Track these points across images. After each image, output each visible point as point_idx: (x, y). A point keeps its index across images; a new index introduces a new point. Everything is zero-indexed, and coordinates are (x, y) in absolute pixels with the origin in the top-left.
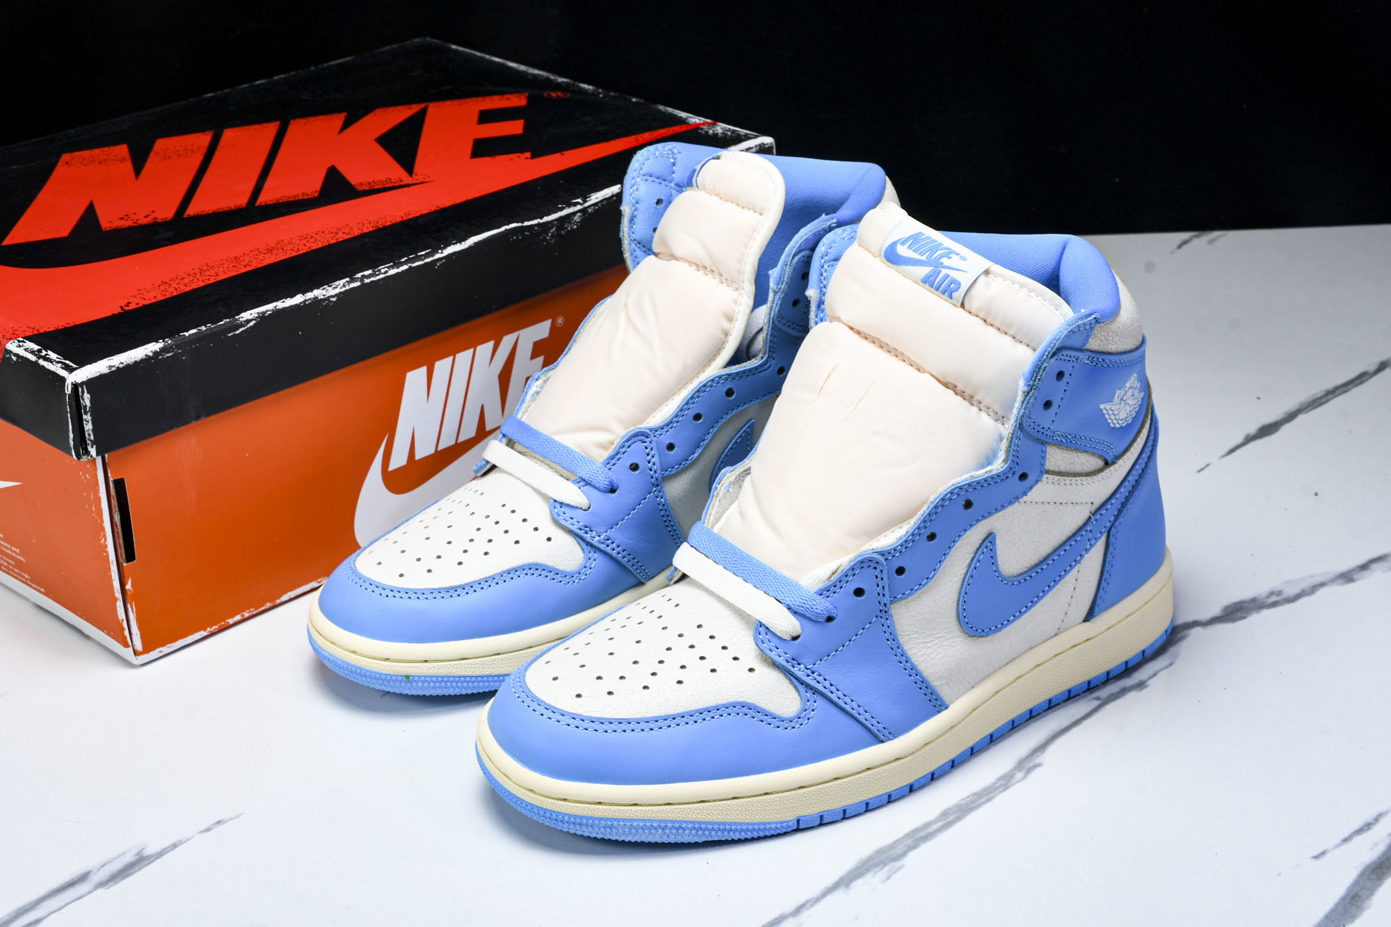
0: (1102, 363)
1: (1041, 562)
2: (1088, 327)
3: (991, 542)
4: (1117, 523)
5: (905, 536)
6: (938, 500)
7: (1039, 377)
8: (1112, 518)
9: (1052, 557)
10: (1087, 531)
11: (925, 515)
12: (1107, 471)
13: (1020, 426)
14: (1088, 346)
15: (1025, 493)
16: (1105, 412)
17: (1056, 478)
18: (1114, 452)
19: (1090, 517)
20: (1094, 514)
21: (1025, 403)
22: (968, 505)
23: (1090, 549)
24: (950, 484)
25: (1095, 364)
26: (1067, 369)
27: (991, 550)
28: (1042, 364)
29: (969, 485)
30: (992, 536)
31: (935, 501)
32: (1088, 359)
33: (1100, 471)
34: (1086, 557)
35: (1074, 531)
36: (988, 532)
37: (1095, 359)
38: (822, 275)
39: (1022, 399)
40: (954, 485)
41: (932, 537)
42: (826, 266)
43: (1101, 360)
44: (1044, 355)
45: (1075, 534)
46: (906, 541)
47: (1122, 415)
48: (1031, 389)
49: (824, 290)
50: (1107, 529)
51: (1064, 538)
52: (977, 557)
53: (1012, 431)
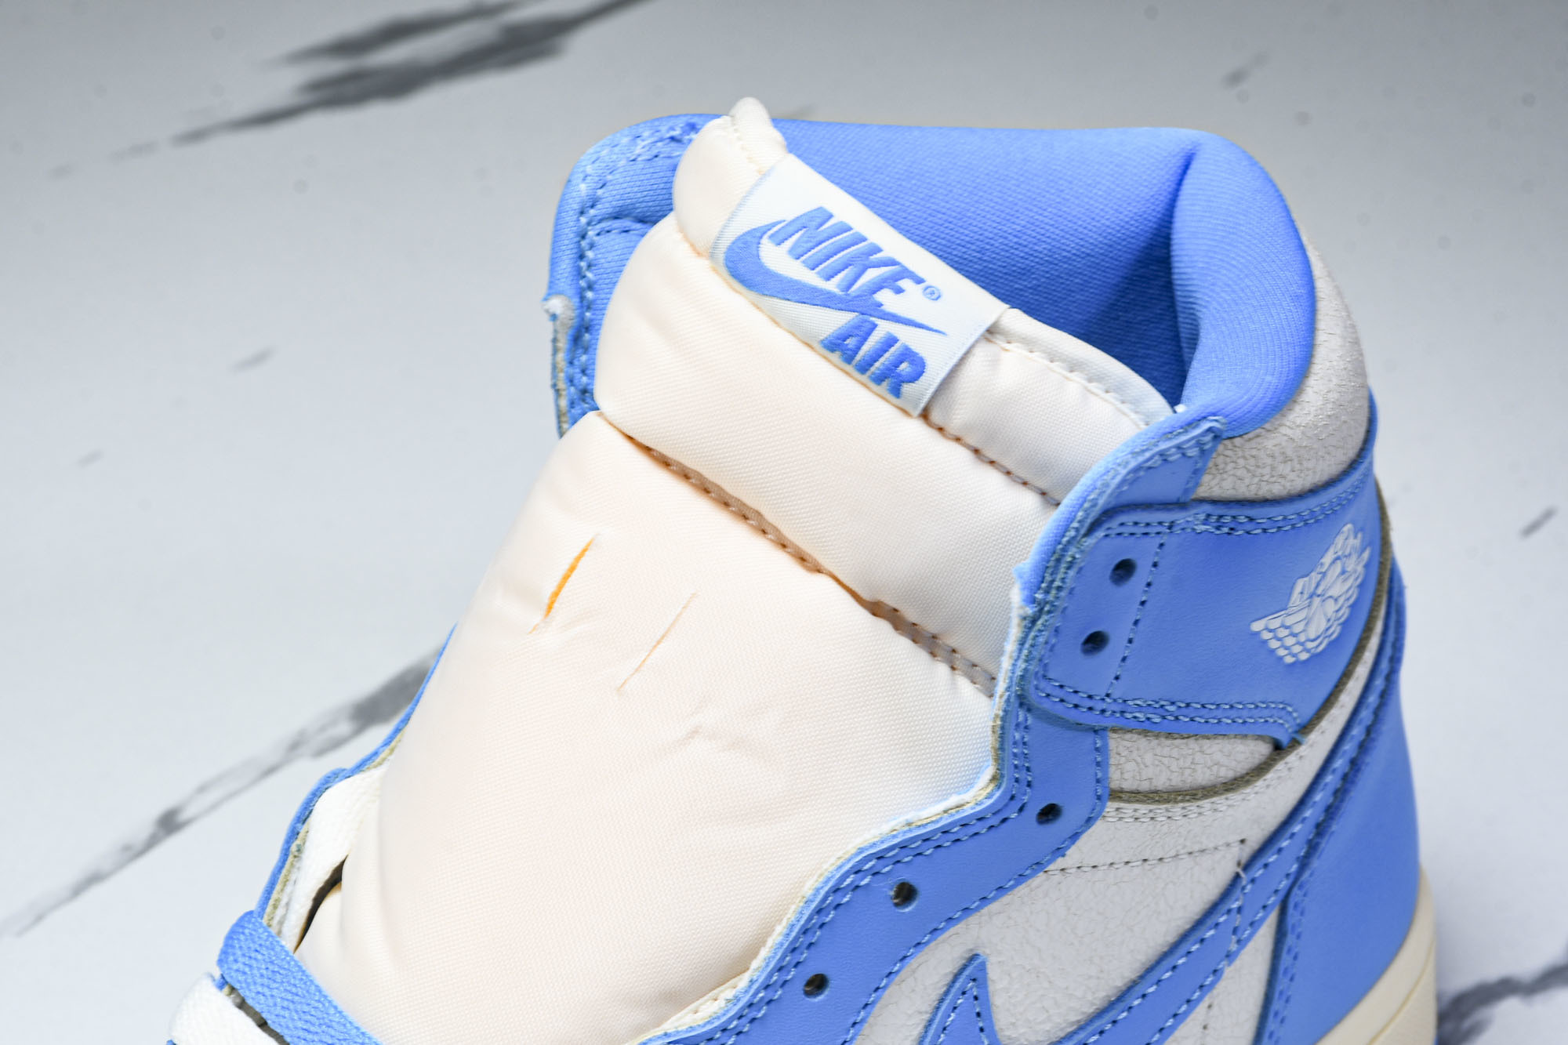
0: (1249, 527)
1: (1111, 1006)
2: (1193, 452)
3: (974, 980)
4: (1306, 875)
5: (746, 992)
6: (823, 892)
7: (1057, 583)
8: (1295, 867)
9: (1139, 990)
10: (1229, 911)
11: (794, 934)
12: (1280, 766)
13: (1021, 700)
14: (1202, 492)
15: (1060, 852)
16: (1266, 635)
17: (1143, 808)
18: (1295, 719)
19: (1237, 876)
20: (1247, 866)
21: (1027, 646)
22: (906, 893)
23: (1237, 953)
24: (852, 848)
25: (1226, 530)
26: (1143, 553)
27: (976, 998)
28: (1064, 550)
29: (903, 846)
30: (976, 963)
31: (815, 895)
32: (1205, 522)
33: (1261, 769)
34: (1229, 972)
35: (1197, 917)
36: (967, 955)
37: (1227, 520)
38: (582, 257)
39: (1020, 635)
40: (861, 850)
41: (818, 984)
42: (591, 233)
43: (1243, 519)
44: (1066, 529)
45: (1199, 924)
46: (750, 1005)
47: (1317, 627)
48: (1041, 611)
49: (590, 295)
50: (1281, 895)
51: (1171, 938)
52: (937, 1021)
53: (1001, 713)
